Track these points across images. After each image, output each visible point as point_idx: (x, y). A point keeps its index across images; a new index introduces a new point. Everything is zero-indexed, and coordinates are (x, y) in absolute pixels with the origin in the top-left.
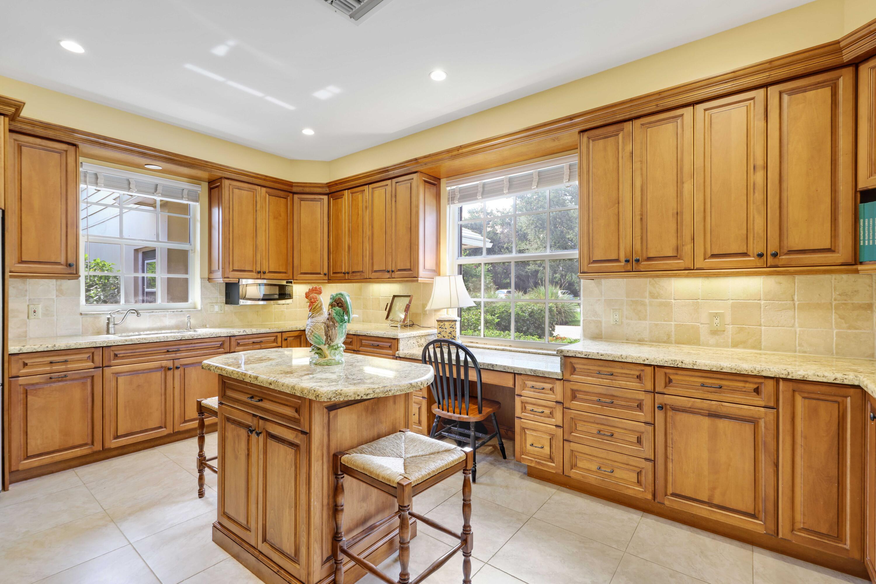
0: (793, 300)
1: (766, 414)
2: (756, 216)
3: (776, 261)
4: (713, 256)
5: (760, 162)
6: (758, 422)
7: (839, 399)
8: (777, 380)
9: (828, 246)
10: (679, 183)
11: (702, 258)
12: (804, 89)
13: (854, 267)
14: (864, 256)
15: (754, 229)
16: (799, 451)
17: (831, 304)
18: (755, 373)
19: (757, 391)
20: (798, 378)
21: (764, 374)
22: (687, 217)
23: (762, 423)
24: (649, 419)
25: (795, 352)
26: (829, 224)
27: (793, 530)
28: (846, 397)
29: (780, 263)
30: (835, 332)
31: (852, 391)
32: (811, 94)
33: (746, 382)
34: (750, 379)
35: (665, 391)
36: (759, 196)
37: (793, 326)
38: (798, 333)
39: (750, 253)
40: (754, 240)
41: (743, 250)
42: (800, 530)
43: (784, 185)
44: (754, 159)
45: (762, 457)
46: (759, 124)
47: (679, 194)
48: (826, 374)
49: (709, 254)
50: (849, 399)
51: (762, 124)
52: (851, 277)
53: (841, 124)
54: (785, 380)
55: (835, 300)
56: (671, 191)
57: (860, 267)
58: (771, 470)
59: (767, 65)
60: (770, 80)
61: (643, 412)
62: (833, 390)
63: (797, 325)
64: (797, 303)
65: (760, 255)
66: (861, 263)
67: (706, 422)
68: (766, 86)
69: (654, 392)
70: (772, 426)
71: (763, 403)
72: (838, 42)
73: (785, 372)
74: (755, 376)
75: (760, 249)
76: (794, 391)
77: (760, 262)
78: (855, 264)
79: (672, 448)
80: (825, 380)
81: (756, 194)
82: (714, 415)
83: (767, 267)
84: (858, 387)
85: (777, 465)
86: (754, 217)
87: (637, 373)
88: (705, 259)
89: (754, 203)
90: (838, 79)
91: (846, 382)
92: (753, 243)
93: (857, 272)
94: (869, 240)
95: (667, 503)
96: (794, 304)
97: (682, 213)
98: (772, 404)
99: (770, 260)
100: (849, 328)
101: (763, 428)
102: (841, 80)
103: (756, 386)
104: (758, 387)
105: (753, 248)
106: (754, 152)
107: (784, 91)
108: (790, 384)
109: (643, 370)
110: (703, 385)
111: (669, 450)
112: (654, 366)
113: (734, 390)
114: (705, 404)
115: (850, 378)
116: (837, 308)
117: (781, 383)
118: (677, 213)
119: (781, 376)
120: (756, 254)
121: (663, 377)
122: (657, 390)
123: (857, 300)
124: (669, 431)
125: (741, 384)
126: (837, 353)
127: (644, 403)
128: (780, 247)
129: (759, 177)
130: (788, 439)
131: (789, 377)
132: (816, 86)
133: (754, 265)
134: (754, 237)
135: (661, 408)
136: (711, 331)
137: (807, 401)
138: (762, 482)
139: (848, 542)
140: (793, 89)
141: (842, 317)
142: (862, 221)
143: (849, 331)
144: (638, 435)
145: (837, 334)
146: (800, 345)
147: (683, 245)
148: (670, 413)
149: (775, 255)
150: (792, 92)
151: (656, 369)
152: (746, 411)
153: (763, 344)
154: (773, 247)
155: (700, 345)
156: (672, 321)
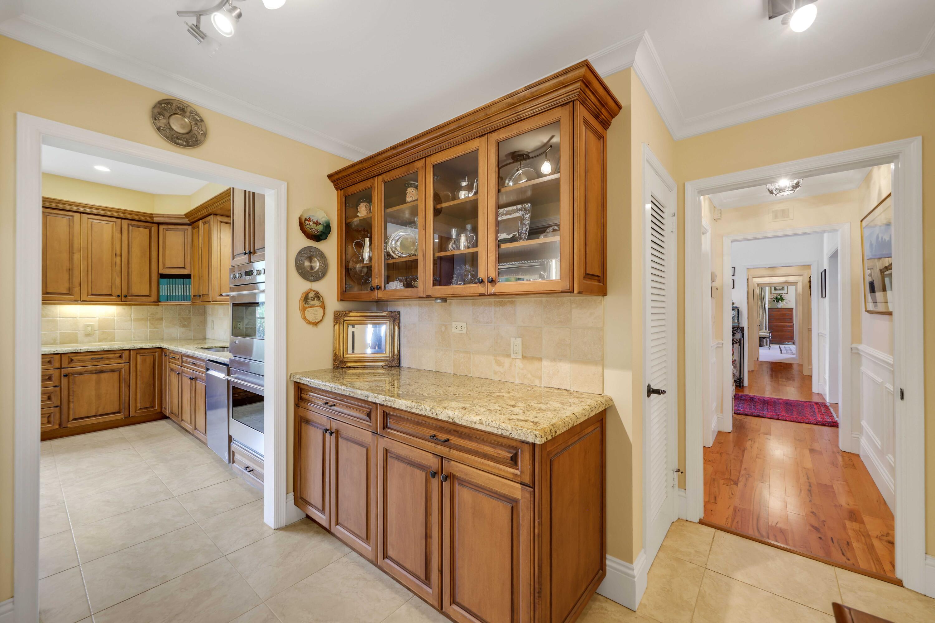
0: (131, 317)
1: (125, 365)
2: (117, 278)
3: (126, 299)
4: (93, 295)
5: (118, 252)
6: (121, 371)
7: (153, 354)
8: (129, 350)
9: (148, 294)
10: (71, 252)
11: (86, 295)
12: (138, 227)
13: (158, 303)
14: (161, 299)
15: (115, 283)
16: (139, 378)
17: (147, 318)
18: (120, 349)
19: (121, 357)
20: (139, 348)
21: (124, 349)
22: (76, 273)
23: (123, 370)
24: (57, 384)
25: (132, 341)
26: (148, 285)
27: (136, 411)
28: (156, 352)
29: (128, 300)
30: (149, 330)
31: (158, 350)
32: (141, 229)
33: (115, 353)
34: (117, 352)
35: (69, 366)
36: (118, 268)
37: (131, 329)
38: (133, 332)
39: (113, 294)
40: (115, 288)
41: (110, 293)
42: (139, 410)
43: (130, 265)
44: (115, 251)
45: (123, 385)
46: (117, 235)
47: (71, 259)
48: (149, 345)
49: (90, 293)
50: (157, 353)
51: (119, 235)
52: (156, 307)
53: (153, 246)
54: (132, 349)
55: (149, 316)
56: (65, 256)
57: (160, 303)
58: (127, 389)
59: (123, 211)
60: (123, 217)
61: (52, 381)
62: (152, 350)
63: (132, 328)
64: (132, 318)
65: (119, 296)
66: (160, 302)
67: (94, 377)
68: (122, 218)
69: (61, 368)
70: (128, 371)
71: (123, 362)
72: (152, 214)
73: (134, 346)
74: (120, 350)
75: (118, 293)
76: (137, 354)
77: (118, 299)
78: (158, 302)
79: (73, 395)
80: (149, 347)
81: (117, 267)
82: (98, 372)
83: (122, 302)
84: (160, 348)
85: (129, 387)
86: (115, 278)
87: (48, 360)
88: (88, 296)
89: (115, 271)
90: (152, 227)
91: (156, 347)
92: (115, 290)
93: (158, 305)
94: (164, 293)
95: (69, 426)
96: (131, 319)
97: (73, 270)
98: (127, 361)
99: (123, 299)
100: (154, 328)
101: (123, 372)
102: (153, 228)
103: (120, 355)
104: (121, 355)
105: (115, 292)
106: (115, 247)
107: (131, 225)
108: (135, 351)
109: (52, 358)
110: (92, 359)
111: (71, 397)
112: (61, 354)
113: (109, 358)
114: (94, 368)
115: (158, 345)
116: (150, 320)
117: (131, 351)
118: (70, 270)
119: (132, 348)
120: (116, 295)
121: (67, 359)
122: (63, 367)
123: (158, 316)
124: (71, 387)
125: (113, 355)
126: (150, 340)
127: (53, 376)
128: (128, 293)
129: (118, 259)
130: (134, 374)
131: (135, 348)
132: (144, 227)
133: (115, 301)
134: (115, 287)
135: (66, 376)
136: (86, 334)
137: (142, 357)
138: (123, 396)
139: (156, 407)
140: (134, 225)
141: (152, 324)
142: (160, 285)
143: (154, 329)
144: (48, 395)
145: (150, 331)
146: (134, 337)
147: (73, 287)
148: (71, 378)
149: (126, 296)
150: (134, 226)
151: (62, 355)
152: (115, 366)
153: (116, 339)
154: (124, 293)
155: (78, 343)
156: (57, 331)
